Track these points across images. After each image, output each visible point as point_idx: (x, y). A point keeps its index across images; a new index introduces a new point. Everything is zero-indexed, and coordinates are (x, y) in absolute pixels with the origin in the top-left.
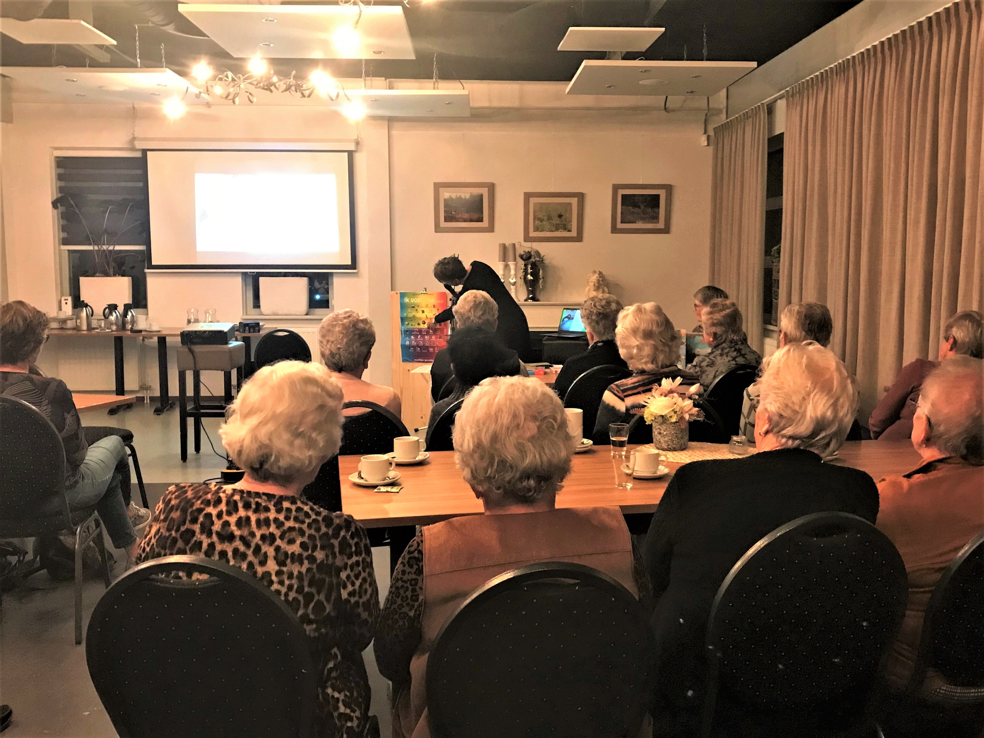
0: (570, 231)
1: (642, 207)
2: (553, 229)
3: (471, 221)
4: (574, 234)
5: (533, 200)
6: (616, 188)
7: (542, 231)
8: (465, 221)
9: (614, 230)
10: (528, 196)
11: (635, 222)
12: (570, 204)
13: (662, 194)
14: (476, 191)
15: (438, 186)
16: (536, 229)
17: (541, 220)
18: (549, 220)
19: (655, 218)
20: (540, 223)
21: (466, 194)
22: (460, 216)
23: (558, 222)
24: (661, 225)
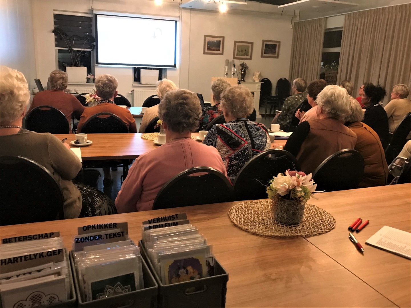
0: (248, 56)
1: (271, 49)
2: (243, 55)
3: (216, 50)
5: (237, 44)
6: (264, 41)
7: (239, 55)
8: (214, 50)
9: (262, 56)
10: (235, 42)
11: (268, 54)
12: (249, 46)
13: (277, 44)
14: (218, 39)
15: (205, 36)
16: (237, 55)
17: (239, 52)
18: (242, 51)
19: (274, 53)
21: (215, 40)
22: (212, 48)
23: (245, 52)
24: (276, 55)
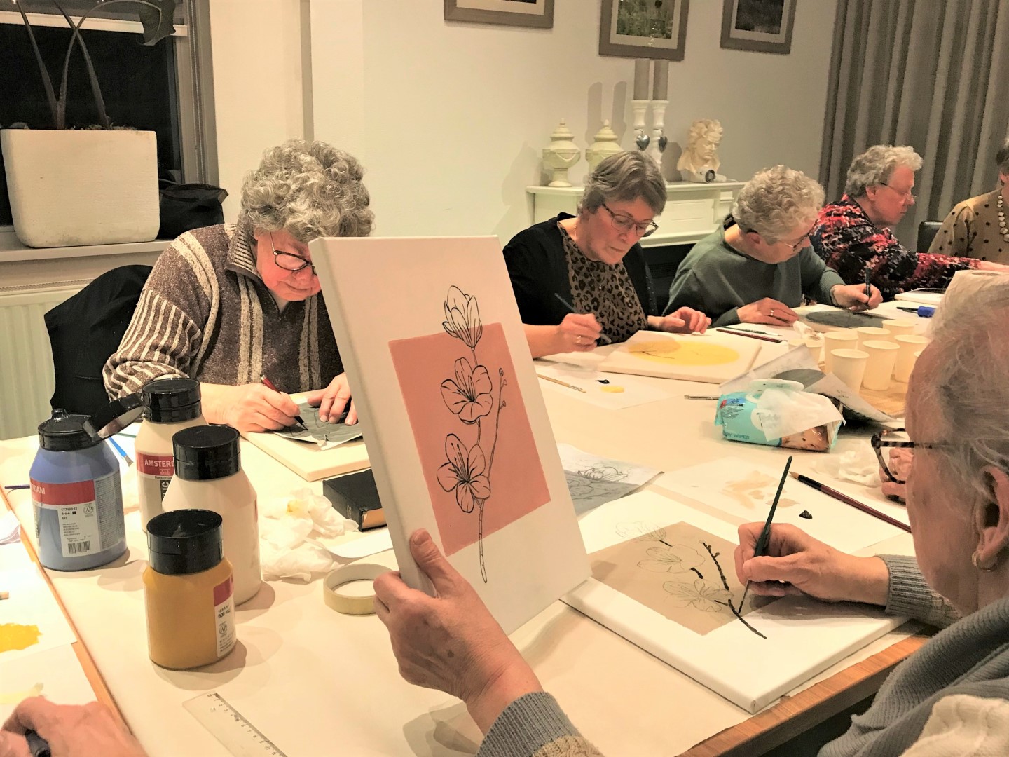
0: (669, 37)
2: (646, 31)
4: (672, 44)
7: (630, 33)
9: (727, 42)
11: (751, 29)
16: (622, 29)
17: (630, 10)
18: (642, 10)
19: (773, 22)
20: (627, 14)
23: (654, 16)
24: (781, 38)
